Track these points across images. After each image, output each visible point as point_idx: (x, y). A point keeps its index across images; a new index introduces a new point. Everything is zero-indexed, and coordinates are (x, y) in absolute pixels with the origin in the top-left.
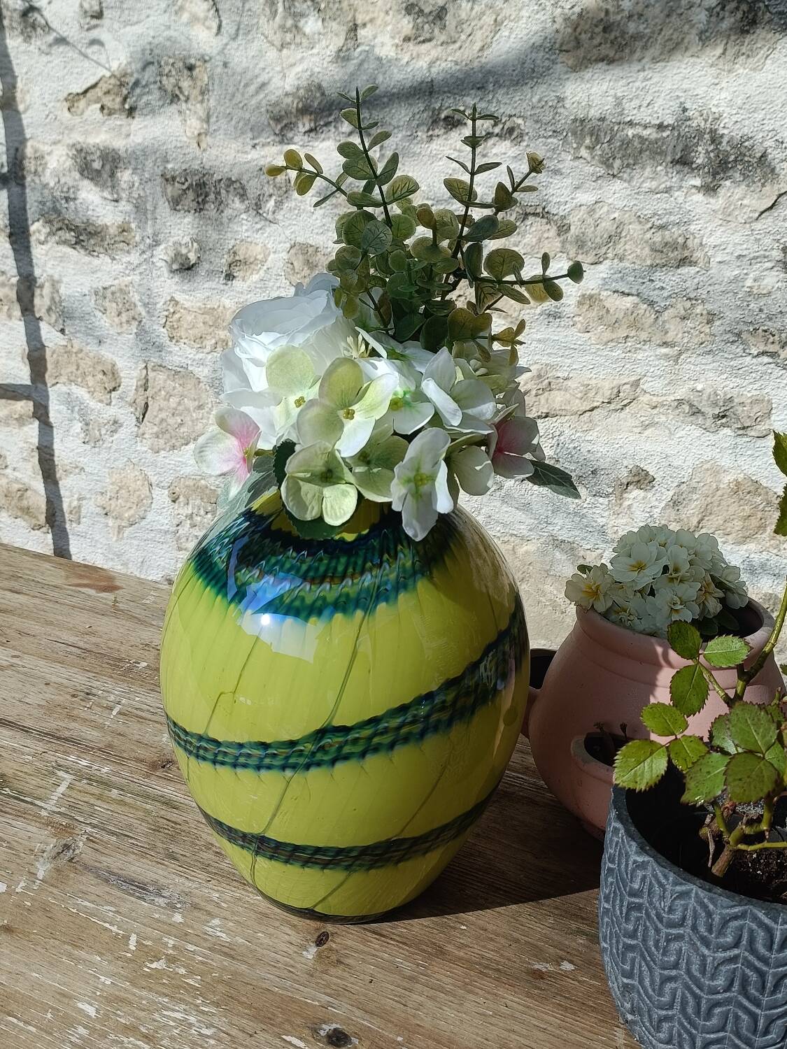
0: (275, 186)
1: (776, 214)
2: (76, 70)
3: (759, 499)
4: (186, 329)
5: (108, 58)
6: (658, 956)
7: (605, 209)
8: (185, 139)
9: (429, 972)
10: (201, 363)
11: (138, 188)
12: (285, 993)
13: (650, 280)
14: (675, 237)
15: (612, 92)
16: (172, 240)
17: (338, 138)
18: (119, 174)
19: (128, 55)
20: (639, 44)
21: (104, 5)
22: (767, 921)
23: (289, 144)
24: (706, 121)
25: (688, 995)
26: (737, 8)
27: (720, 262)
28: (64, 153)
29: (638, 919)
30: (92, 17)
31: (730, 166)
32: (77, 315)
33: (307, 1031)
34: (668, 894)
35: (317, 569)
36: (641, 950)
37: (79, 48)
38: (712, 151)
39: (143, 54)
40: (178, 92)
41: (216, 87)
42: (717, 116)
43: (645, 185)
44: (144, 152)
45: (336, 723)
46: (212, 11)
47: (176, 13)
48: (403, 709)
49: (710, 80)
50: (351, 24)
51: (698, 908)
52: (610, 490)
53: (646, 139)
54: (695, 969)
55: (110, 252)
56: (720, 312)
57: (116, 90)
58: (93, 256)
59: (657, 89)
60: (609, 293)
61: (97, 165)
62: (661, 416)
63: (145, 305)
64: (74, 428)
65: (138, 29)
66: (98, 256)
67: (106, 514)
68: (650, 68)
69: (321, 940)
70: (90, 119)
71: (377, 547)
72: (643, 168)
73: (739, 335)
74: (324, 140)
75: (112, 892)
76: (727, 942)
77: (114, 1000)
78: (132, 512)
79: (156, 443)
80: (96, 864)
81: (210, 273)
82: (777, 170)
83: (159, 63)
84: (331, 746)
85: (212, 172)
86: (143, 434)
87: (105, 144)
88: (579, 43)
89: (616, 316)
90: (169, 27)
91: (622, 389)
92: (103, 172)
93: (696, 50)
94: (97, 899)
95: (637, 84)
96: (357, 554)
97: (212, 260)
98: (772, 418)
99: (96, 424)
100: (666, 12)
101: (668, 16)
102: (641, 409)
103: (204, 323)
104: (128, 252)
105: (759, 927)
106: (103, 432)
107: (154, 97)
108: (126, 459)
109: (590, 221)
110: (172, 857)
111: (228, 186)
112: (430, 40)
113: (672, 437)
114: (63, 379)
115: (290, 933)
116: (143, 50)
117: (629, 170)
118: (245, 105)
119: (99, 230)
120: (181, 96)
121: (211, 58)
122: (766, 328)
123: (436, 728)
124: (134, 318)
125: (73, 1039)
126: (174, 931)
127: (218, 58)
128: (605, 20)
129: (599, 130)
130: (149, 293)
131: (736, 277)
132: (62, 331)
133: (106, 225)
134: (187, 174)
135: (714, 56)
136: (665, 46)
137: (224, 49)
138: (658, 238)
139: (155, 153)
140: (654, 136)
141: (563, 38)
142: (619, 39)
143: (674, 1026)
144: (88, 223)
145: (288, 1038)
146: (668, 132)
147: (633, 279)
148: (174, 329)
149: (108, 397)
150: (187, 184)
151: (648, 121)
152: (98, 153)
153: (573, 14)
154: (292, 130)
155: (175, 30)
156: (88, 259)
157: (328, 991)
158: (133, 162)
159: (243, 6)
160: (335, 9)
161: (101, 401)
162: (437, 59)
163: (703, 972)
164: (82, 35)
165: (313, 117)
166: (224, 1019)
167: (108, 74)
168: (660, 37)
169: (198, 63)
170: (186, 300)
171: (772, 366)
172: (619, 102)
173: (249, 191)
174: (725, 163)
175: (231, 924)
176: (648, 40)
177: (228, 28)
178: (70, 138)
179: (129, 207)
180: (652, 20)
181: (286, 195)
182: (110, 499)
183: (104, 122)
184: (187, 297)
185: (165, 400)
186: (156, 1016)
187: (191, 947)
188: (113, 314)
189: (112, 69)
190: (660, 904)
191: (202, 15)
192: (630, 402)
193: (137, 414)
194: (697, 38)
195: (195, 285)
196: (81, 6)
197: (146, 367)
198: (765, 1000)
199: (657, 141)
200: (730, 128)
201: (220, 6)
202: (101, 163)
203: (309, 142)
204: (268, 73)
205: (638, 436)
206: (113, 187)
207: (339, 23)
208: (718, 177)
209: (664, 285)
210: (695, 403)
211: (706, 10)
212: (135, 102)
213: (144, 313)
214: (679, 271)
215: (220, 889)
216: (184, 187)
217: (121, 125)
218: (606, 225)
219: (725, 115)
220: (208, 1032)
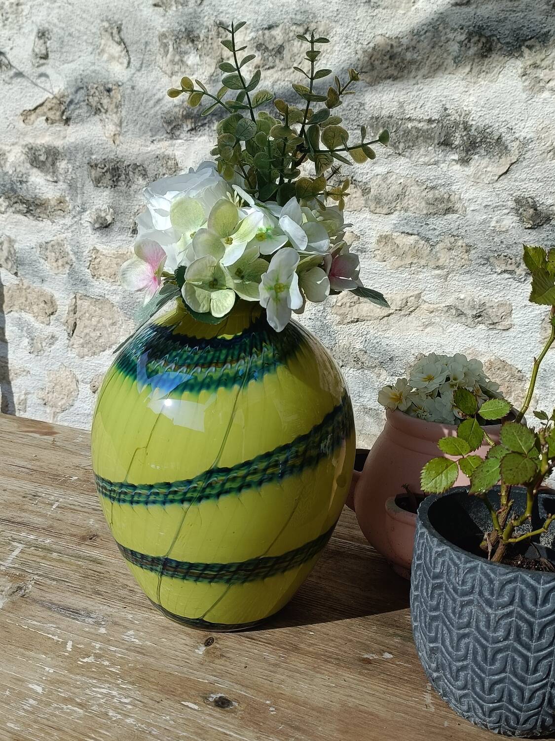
0: (167, 168)
1: (509, 177)
2: (29, 95)
3: (505, 374)
4: (104, 269)
5: (51, 86)
6: (455, 619)
7: (394, 177)
8: (104, 138)
9: (288, 660)
10: (115, 293)
11: (71, 173)
12: (182, 675)
13: (426, 224)
14: (442, 194)
15: (397, 99)
16: (95, 207)
17: (211, 134)
18: (58, 164)
19: (66, 83)
20: (414, 67)
21: (49, 50)
22: (532, 582)
23: (176, 139)
24: (460, 116)
25: (478, 646)
26: (479, 41)
27: (473, 210)
28: (20, 151)
29: (440, 595)
30: (41, 58)
31: (477, 145)
32: (26, 262)
33: (200, 699)
34: (461, 571)
35: (206, 358)
36: (443, 618)
37: (31, 79)
38: (465, 135)
39: (76, 82)
40: (100, 107)
41: (126, 102)
42: (467, 112)
43: (420, 160)
44: (76, 148)
45: (220, 466)
46: (124, 52)
47: (99, 54)
48: (268, 455)
49: (462, 89)
50: (219, 58)
51: (483, 578)
52: (403, 371)
53: (421, 130)
54: (482, 625)
55: (51, 217)
56: (475, 244)
57: (57, 107)
58: (39, 220)
59: (427, 96)
60: (399, 234)
61: (42, 158)
62: (436, 318)
63: (75, 253)
64: (23, 343)
65: (72, 66)
66: (42, 221)
67: (45, 404)
68: (421, 82)
69: (208, 643)
70: (39, 127)
71: (248, 343)
72: (419, 148)
73: (488, 259)
74: (201, 135)
75: (53, 615)
76: (504, 601)
77: (55, 682)
78: (64, 401)
79: (81, 351)
80: (42, 598)
81: (122, 230)
82: (509, 148)
83: (87, 87)
84: (217, 483)
85: (123, 160)
86: (73, 345)
87: (49, 144)
88: (373, 67)
89: (404, 250)
90: (94, 64)
91: (409, 300)
92: (47, 162)
93: (452, 69)
94: (43, 620)
95: (413, 93)
96: (234, 348)
97: (123, 220)
98: (513, 317)
99: (39, 339)
100: (431, 45)
101: (433, 47)
102: (422, 314)
103: (117, 264)
104: (64, 217)
105: (527, 588)
106: (44, 344)
107: (83, 110)
108: (60, 363)
109: (384, 185)
110: (98, 593)
111: (135, 169)
112: (273, 67)
113: (445, 332)
114: (16, 308)
115: (185, 638)
116: (76, 79)
117: (409, 150)
118: (147, 114)
119: (43, 202)
120: (102, 110)
121: (123, 84)
122: (506, 254)
123: (291, 472)
124: (67, 263)
125: (25, 707)
126: (100, 639)
127: (128, 83)
128: (390, 52)
129: (388, 124)
130: (78, 244)
131: (484, 220)
132: (16, 274)
133: (48, 199)
134: (106, 162)
135: (464, 73)
136: (431, 67)
137: (132, 77)
138: (430, 195)
139: (84, 148)
140: (426, 127)
141: (363, 64)
142: (400, 64)
143: (468, 673)
144: (36, 198)
145: (186, 703)
146: (435, 125)
147: (414, 224)
148: (96, 269)
149: (48, 319)
150: (105, 169)
151: (421, 118)
152: (44, 150)
153: (369, 48)
154: (179, 129)
155: (98, 66)
156: (35, 223)
157: (215, 674)
158: (68, 155)
159: (145, 48)
160: (208, 49)
161: (43, 323)
162: (278, 80)
163: (488, 627)
164: (34, 70)
165: (193, 120)
166: (138, 692)
167: (51, 96)
168: (428, 61)
169: (114, 87)
170: (104, 249)
171: (511, 280)
172: (401, 105)
173: (148, 172)
174: (474, 143)
175: (142, 633)
176: (420, 64)
177: (135, 63)
178: (24, 141)
179: (65, 186)
180: (422, 51)
181: (175, 174)
182: (48, 393)
183: (48, 129)
184: (105, 247)
185: (88, 320)
186: (88, 691)
187: (113, 649)
188: (52, 260)
189: (54, 93)
190: (456, 579)
191: (117, 55)
192: (415, 309)
193: (69, 330)
194: (453, 62)
195: (111, 238)
196: (33, 51)
197: (75, 297)
198: (533, 645)
199: (427, 130)
200: (477, 120)
201: (129, 49)
202: (46, 156)
203: (191, 137)
204: (162, 92)
205: (421, 332)
206: (54, 172)
207: (211, 58)
208: (469, 153)
209: (436, 227)
210: (460, 308)
211: (458, 43)
212: (70, 114)
213: (74, 259)
214: (446, 217)
215: (133, 612)
216: (104, 171)
217: (60, 131)
218: (395, 188)
219: (472, 112)
220: (126, 701)
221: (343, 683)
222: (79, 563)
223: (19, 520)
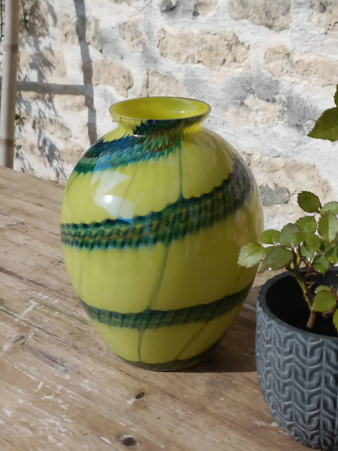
4: (170, 49)
9: (193, 418)
10: (179, 70)
12: (110, 418)
32: (109, 40)
33: (114, 437)
63: (147, 33)
69: (139, 396)
75: (38, 361)
77: (22, 410)
80: (35, 347)
81: (185, 12)
94: (30, 363)
97: (185, 3)
103: (180, 44)
110: (76, 348)
114: (101, 81)
124: (140, 42)
126: (63, 383)
130: (149, 25)
132: (101, 51)
145: (103, 438)
148: (164, 48)
149: (126, 92)
157: (133, 420)
161: (122, 95)
166: (74, 426)
170: (170, 29)
175: (94, 383)
186: (40, 420)
187: (69, 391)
188: (129, 39)
195: (176, 20)
197: (148, 74)
213: (146, 39)
215: (95, 366)
220: (63, 430)
221: (228, 441)
222: (72, 322)
223: (41, 282)
